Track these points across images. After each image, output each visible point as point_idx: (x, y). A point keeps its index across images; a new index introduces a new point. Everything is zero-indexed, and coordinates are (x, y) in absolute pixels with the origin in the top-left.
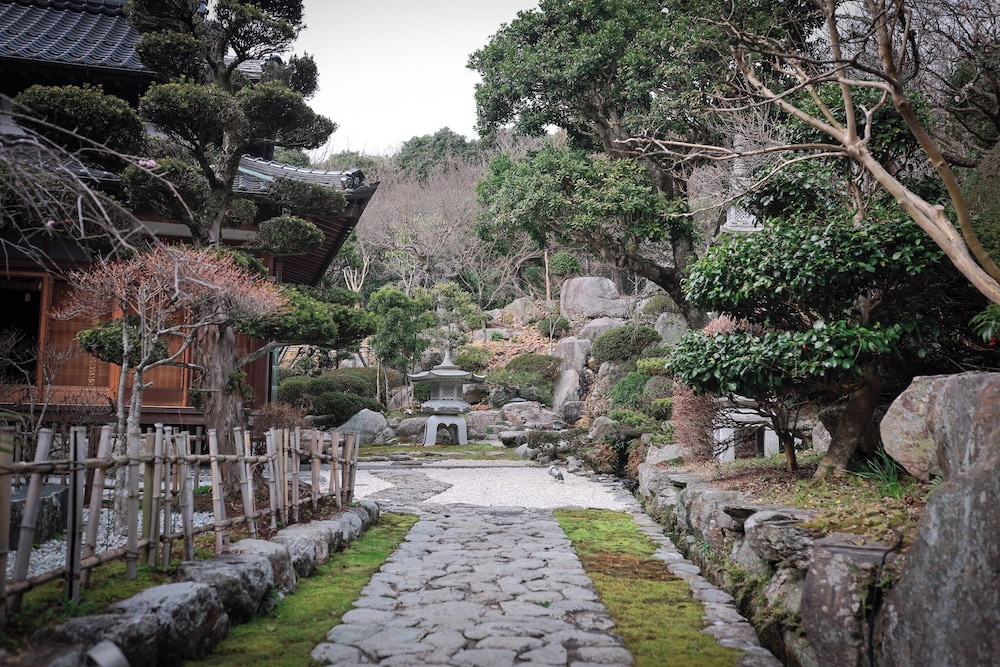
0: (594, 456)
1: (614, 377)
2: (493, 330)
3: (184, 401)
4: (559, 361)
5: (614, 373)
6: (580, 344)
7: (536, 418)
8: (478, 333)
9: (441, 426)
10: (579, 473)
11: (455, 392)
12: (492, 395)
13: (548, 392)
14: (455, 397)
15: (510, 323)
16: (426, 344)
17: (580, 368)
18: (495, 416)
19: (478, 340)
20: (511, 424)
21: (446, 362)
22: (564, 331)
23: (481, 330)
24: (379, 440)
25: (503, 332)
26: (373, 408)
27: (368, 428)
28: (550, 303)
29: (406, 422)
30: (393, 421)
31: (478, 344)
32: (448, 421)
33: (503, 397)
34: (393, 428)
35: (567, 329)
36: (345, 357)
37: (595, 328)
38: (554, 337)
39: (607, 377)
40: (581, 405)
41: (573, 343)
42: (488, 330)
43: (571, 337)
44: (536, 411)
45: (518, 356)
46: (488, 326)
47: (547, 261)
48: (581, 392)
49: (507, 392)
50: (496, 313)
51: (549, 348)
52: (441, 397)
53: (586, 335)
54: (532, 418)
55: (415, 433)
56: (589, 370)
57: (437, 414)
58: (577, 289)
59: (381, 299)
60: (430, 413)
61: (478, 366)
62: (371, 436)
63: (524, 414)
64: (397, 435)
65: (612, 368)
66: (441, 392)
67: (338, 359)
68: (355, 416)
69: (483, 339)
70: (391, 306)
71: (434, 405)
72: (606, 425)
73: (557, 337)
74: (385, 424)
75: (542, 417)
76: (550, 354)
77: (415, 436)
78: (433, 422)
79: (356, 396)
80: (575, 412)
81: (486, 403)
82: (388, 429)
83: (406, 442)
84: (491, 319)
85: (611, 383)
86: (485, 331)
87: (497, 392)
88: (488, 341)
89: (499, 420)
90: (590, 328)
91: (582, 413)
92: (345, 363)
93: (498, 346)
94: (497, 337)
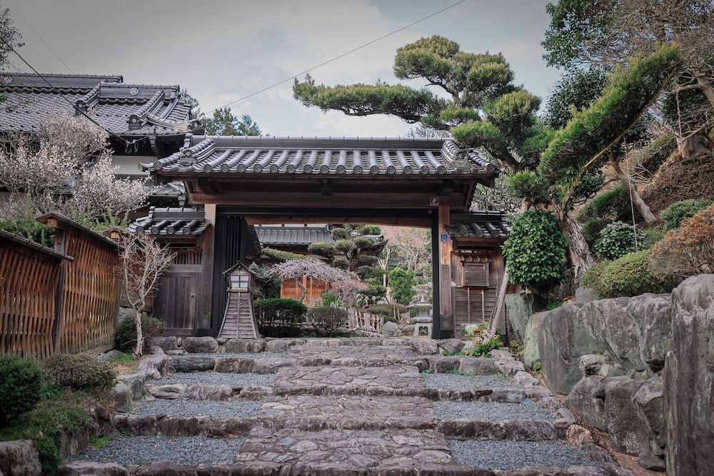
11: (426, 313)
16: (414, 293)
21: (423, 300)
24: (395, 334)
26: (393, 321)
27: (390, 329)
29: (406, 327)
30: (401, 326)
32: (423, 325)
34: (401, 329)
36: (380, 299)
52: (420, 315)
55: (410, 331)
57: (419, 322)
59: (394, 274)
60: (416, 322)
62: (392, 333)
64: (403, 332)
66: (420, 313)
67: (376, 300)
71: (418, 318)
74: (398, 328)
78: (418, 325)
82: (399, 330)
83: (407, 335)
92: (379, 302)
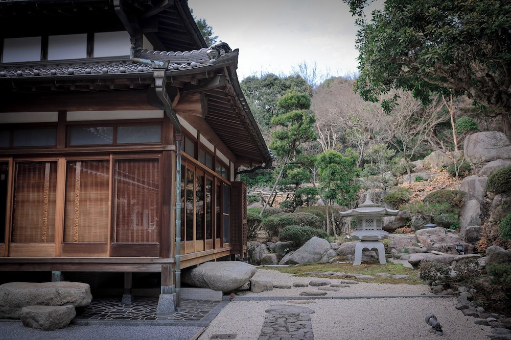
0: (487, 284)
1: (506, 206)
2: (416, 174)
3: (108, 253)
4: (463, 194)
5: (506, 204)
6: (479, 181)
7: (442, 240)
8: (406, 177)
9: (365, 250)
10: (466, 311)
11: (375, 224)
12: (413, 221)
13: (456, 217)
14: (375, 227)
15: (429, 169)
17: (481, 198)
18: (412, 238)
19: (406, 182)
20: (422, 245)
21: (367, 201)
22: (467, 172)
23: (407, 175)
24: (325, 259)
25: (423, 175)
26: (320, 236)
27: (317, 251)
28: (457, 152)
29: (345, 245)
30: (335, 244)
31: (406, 185)
32: (370, 246)
33: (421, 222)
34: (335, 249)
35: (470, 170)
37: (491, 168)
38: (459, 176)
39: (500, 207)
40: (480, 229)
41: (474, 180)
42: (412, 175)
43: (473, 176)
44: (443, 235)
45: (434, 191)
46: (412, 172)
47: (453, 124)
48: (483, 216)
49: (424, 219)
50: (419, 163)
51: (457, 185)
52: (364, 228)
53: (484, 173)
54: (439, 241)
55: (350, 253)
56: (488, 200)
57: (362, 241)
58: (476, 142)
60: (357, 239)
61: (403, 201)
62: (319, 256)
63: (434, 237)
64: (338, 255)
65: (504, 199)
66: (364, 224)
68: (308, 242)
69: (409, 181)
70: (330, 163)
71: (360, 233)
72: (498, 254)
73: (461, 176)
74: (329, 247)
75: (447, 239)
76: (457, 189)
77: (350, 256)
78: (359, 246)
79: (307, 228)
80: (475, 234)
81: (409, 226)
82: (331, 251)
83: (343, 260)
84: (414, 167)
85: (504, 211)
86: (410, 176)
87: (417, 219)
88: (413, 182)
89: (414, 241)
90: (487, 168)
91: (481, 236)
93: (420, 185)
94: (419, 179)
